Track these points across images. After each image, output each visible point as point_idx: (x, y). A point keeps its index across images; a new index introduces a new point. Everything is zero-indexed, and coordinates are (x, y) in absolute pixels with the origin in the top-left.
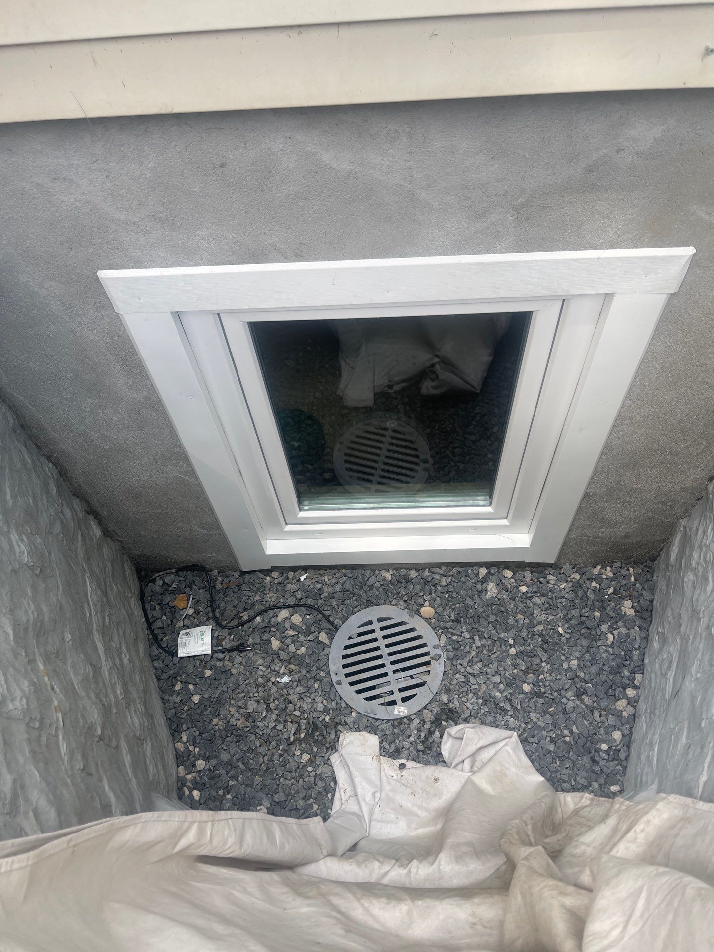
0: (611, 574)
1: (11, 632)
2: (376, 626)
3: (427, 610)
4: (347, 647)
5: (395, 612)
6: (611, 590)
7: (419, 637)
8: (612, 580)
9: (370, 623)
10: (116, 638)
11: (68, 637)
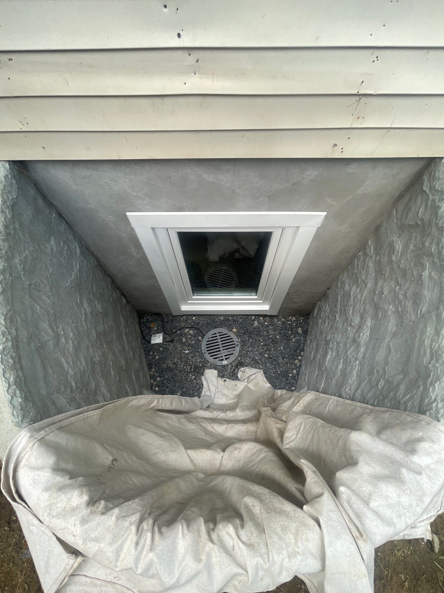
0: (295, 319)
1: (95, 335)
2: (218, 335)
3: (235, 330)
4: (207, 342)
5: (224, 330)
6: (295, 324)
7: (232, 339)
8: (295, 321)
9: (216, 334)
10: (130, 337)
11: (114, 336)
